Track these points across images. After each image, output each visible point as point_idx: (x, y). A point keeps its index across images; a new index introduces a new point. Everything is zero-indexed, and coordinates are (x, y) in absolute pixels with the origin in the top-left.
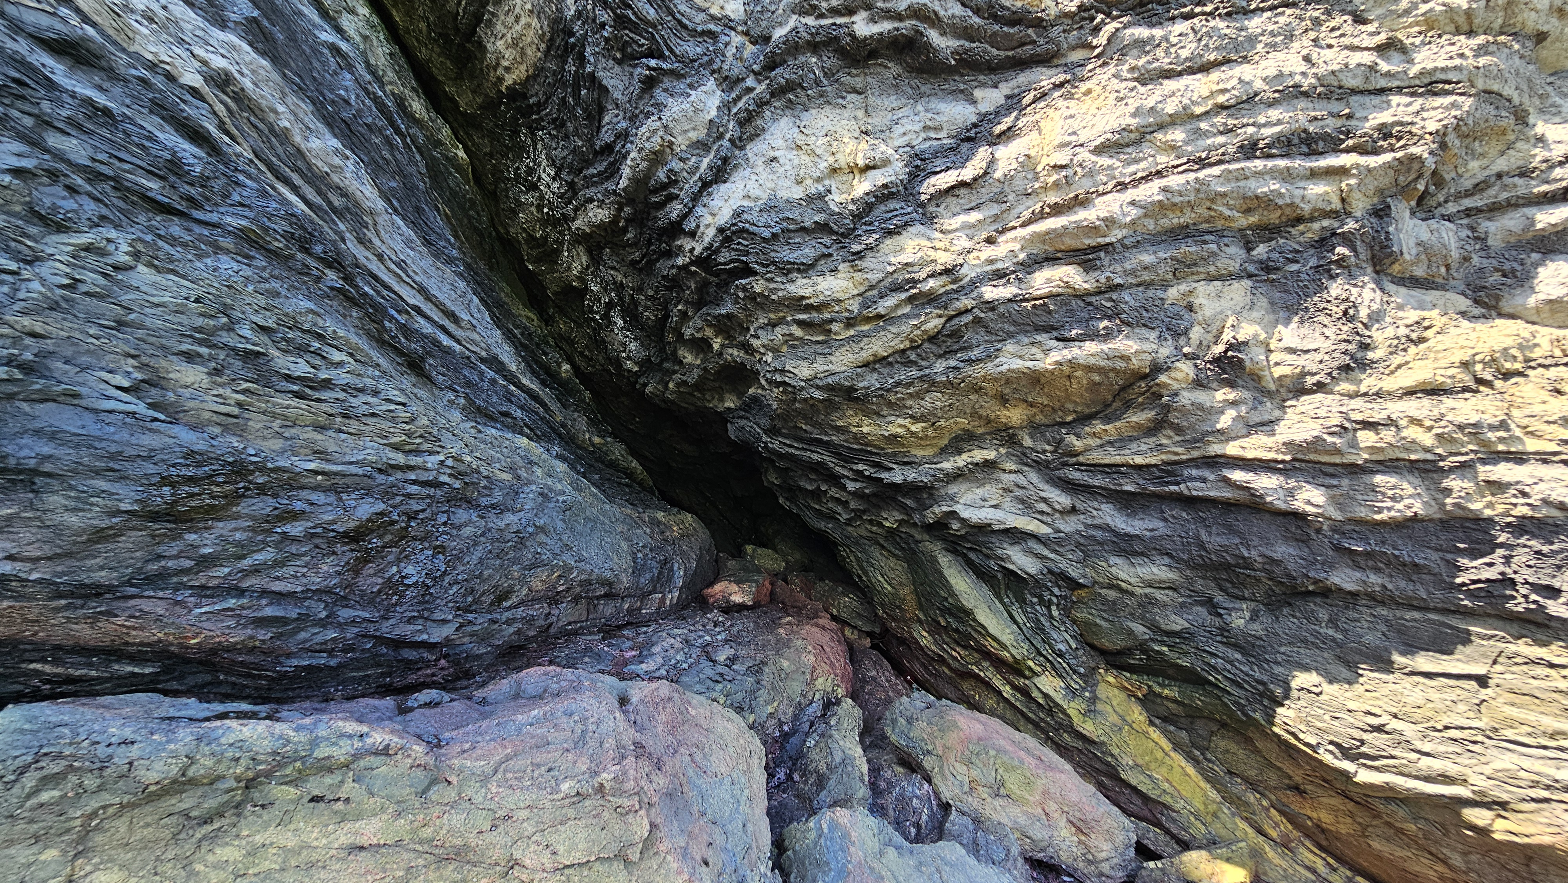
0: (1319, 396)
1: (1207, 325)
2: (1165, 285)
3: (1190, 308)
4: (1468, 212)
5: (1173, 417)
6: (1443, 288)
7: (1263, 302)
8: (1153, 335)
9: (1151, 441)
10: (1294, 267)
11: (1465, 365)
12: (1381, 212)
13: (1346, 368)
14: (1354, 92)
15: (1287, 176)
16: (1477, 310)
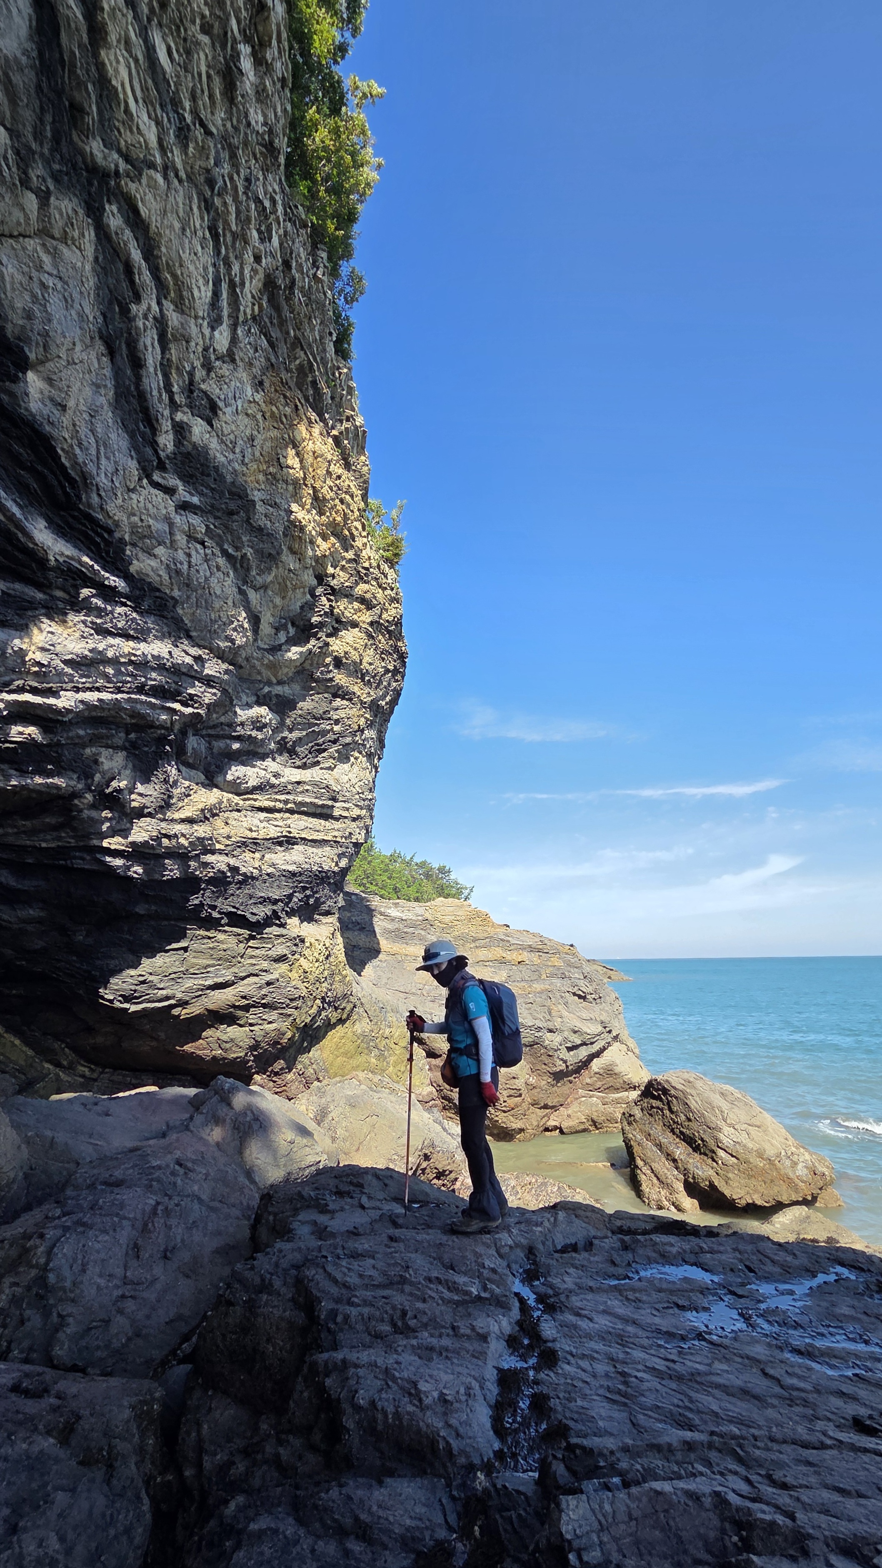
0: (148, 819)
1: (103, 773)
2: (84, 747)
3: (96, 762)
4: (209, 736)
5: (75, 824)
6: (197, 769)
7: (130, 765)
8: (75, 776)
9: (55, 834)
10: (146, 749)
11: (202, 810)
12: (183, 733)
13: (161, 807)
14: (184, 674)
15: (152, 706)
16: (207, 782)
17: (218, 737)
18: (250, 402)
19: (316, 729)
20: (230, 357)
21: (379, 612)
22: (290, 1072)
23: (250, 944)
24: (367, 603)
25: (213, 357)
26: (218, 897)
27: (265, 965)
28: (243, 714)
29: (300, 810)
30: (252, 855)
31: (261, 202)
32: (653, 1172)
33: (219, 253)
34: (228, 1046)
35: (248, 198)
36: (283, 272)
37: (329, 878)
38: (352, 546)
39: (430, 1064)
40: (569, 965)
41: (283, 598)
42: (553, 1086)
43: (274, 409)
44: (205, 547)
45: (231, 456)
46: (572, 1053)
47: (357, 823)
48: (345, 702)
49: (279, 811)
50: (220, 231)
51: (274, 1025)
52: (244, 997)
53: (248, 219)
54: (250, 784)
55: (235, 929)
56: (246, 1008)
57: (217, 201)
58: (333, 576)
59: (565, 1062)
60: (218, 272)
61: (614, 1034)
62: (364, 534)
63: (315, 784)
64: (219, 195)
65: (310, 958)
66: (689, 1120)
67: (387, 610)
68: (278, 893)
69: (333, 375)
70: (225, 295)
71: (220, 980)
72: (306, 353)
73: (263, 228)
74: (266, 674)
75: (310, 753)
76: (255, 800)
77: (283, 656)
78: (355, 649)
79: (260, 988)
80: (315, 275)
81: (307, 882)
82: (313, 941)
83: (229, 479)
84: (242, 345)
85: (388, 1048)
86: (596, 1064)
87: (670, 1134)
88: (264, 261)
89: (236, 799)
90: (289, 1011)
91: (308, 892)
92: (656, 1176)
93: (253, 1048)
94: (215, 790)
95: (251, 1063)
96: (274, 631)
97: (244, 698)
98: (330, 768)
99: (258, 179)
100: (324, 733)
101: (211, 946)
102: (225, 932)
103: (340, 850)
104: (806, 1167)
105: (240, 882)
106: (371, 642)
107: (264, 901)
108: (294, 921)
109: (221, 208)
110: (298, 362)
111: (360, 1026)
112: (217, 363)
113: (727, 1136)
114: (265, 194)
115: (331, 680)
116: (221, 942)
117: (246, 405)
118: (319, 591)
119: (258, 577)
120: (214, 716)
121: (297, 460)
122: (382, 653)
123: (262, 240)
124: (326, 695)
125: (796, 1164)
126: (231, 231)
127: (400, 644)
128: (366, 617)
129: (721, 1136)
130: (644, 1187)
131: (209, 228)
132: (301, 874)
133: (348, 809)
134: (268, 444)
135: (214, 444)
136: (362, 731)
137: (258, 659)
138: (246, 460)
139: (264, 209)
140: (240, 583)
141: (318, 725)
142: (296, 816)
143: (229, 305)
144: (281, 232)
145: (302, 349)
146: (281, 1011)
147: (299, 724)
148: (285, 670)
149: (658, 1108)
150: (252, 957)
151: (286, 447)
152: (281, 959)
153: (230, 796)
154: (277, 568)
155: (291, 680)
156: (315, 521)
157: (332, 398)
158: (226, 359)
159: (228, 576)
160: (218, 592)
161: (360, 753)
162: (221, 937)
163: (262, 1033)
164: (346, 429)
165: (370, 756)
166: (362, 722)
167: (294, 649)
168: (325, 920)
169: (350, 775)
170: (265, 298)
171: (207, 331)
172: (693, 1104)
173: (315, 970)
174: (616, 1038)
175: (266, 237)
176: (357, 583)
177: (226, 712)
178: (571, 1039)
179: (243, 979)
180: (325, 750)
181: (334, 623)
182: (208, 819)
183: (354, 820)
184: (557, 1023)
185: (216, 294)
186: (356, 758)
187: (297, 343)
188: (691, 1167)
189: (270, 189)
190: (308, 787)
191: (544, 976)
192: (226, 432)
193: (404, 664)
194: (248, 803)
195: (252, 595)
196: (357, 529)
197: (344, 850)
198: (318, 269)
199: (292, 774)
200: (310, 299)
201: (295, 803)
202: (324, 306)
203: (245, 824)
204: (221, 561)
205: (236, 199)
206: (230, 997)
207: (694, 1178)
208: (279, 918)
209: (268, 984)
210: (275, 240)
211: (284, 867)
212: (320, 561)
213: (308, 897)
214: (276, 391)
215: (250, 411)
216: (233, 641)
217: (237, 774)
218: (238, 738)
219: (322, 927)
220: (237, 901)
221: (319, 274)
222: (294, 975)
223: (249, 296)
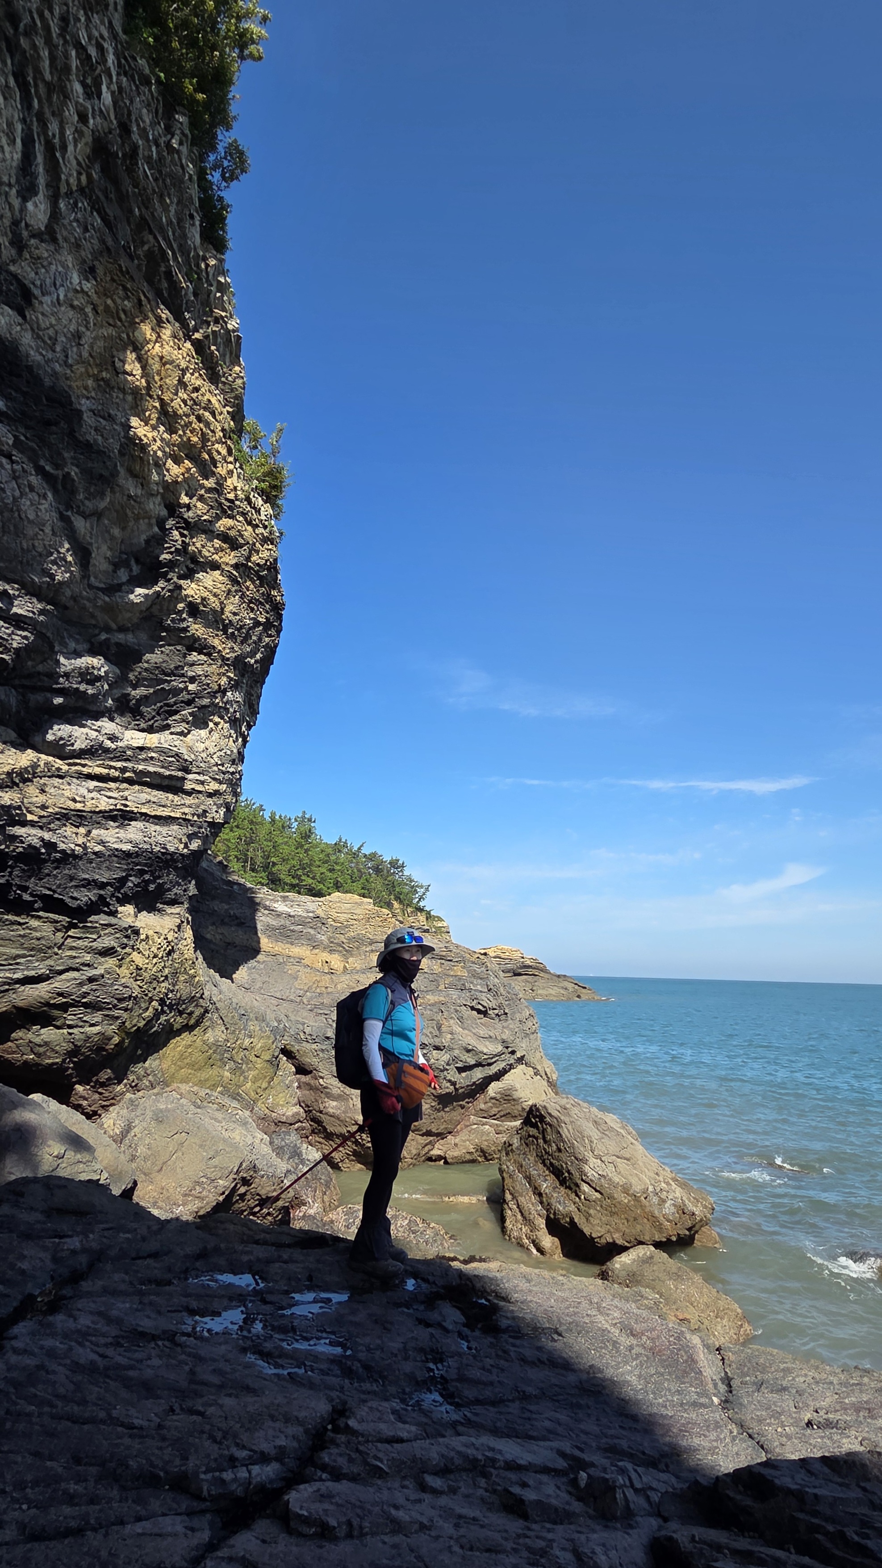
6: (6, 725)
11: (9, 773)
16: (19, 741)
17: (35, 689)
18: (76, 291)
19: (166, 686)
20: (49, 235)
21: (246, 553)
22: (119, 1083)
23: (70, 933)
24: (232, 543)
25: (25, 234)
26: (30, 877)
27: (88, 958)
28: (67, 664)
29: (140, 780)
30: (75, 830)
31: (84, 48)
32: (518, 1207)
33: (30, 107)
34: (42, 1050)
35: (66, 42)
36: (121, 137)
37: (176, 861)
38: (213, 473)
39: (298, 1081)
40: (475, 975)
41: (123, 529)
42: (439, 1111)
43: (109, 302)
44: (13, 462)
45: (50, 355)
46: (464, 1074)
47: (215, 799)
48: (202, 657)
49: (115, 780)
50: (30, 79)
51: (98, 1028)
52: (60, 994)
53: (67, 69)
54: (77, 746)
55: (51, 915)
56: (64, 1007)
57: (24, 42)
58: (188, 507)
59: (453, 1084)
60: (30, 129)
61: (519, 1055)
62: (231, 459)
63: (161, 751)
64: (26, 34)
65: (146, 953)
66: (559, 1150)
67: (257, 552)
68: (107, 876)
69: (198, 266)
70: (40, 159)
71: (32, 973)
72: (155, 238)
73: (89, 81)
74: (102, 618)
75: (159, 714)
76: (84, 766)
77: (122, 597)
78: (215, 595)
79: (81, 984)
80: (168, 145)
81: (146, 865)
82: (151, 933)
83: (47, 382)
84: (66, 222)
85: (248, 1061)
86: (494, 1088)
87: (541, 1166)
88: (91, 121)
89: (59, 763)
90: (116, 1013)
91: (147, 877)
92: (521, 1212)
93: (72, 1053)
94: (29, 751)
95: (70, 1071)
96: (111, 568)
97: (72, 645)
98: (181, 734)
99: (79, 20)
100: (176, 692)
101: (22, 933)
102: (39, 917)
103: (191, 830)
104: (674, 1205)
105: (56, 860)
106: (236, 588)
107: (88, 884)
108: (128, 910)
109: (30, 52)
110: (146, 247)
111: (215, 1034)
112: (33, 241)
113: (593, 1168)
114: (90, 38)
115: (185, 630)
116: (35, 929)
117: (70, 295)
118: (170, 523)
119: (87, 502)
120: (30, 663)
121: (138, 365)
122: (250, 602)
123: (88, 95)
124: (179, 647)
125: (664, 1201)
126: (44, 80)
127: (274, 593)
128: (230, 558)
129: (586, 1168)
130: (508, 1224)
131: (15, 75)
132: (137, 855)
133: (202, 783)
134: (100, 343)
135: (27, 339)
136: (224, 692)
137: (89, 600)
138: (70, 361)
139: (89, 57)
140: (62, 508)
141: (169, 682)
142: (137, 787)
143: (47, 171)
144: (114, 87)
145: (151, 232)
146: (106, 1013)
147: (145, 679)
148: (128, 615)
149: (533, 1136)
150: (72, 948)
151: (124, 350)
152: (108, 952)
153: (51, 759)
154: (113, 491)
155: (134, 628)
156: (162, 440)
157: (195, 294)
158: (46, 237)
159: (45, 497)
160: (32, 516)
161: (222, 718)
162: (34, 923)
163: (83, 1037)
164: (214, 332)
165: (234, 723)
166: (224, 681)
167: (139, 591)
168: (170, 910)
169: (207, 743)
170: (97, 167)
171: (16, 203)
172: (565, 1133)
173: (152, 968)
174: (521, 1060)
175: (93, 92)
176: (218, 518)
177: (45, 660)
178: (463, 1058)
179: (61, 973)
180: (176, 712)
181: (188, 563)
182: (17, 785)
183: (210, 795)
184: (446, 1039)
185: (27, 157)
186: (216, 724)
187: (143, 225)
188: (553, 1201)
189: (96, 34)
190: (153, 755)
191: (442, 987)
192: (43, 326)
193: (280, 617)
194: (74, 768)
195: (80, 524)
196: (219, 453)
197: (196, 829)
198: (173, 137)
199: (134, 738)
200: (160, 172)
201: (134, 772)
202: (182, 181)
203: (67, 793)
204: (34, 480)
205: (48, 41)
206: (43, 994)
207: (555, 1214)
208: (108, 905)
209: (91, 980)
210: (107, 97)
211: (116, 846)
212: (171, 489)
213: (147, 882)
214: (113, 280)
215: (76, 303)
216: (52, 577)
217: (59, 734)
218: (61, 692)
219: (166, 918)
220: (54, 883)
221: (175, 143)
222: (124, 971)
223: (74, 162)
